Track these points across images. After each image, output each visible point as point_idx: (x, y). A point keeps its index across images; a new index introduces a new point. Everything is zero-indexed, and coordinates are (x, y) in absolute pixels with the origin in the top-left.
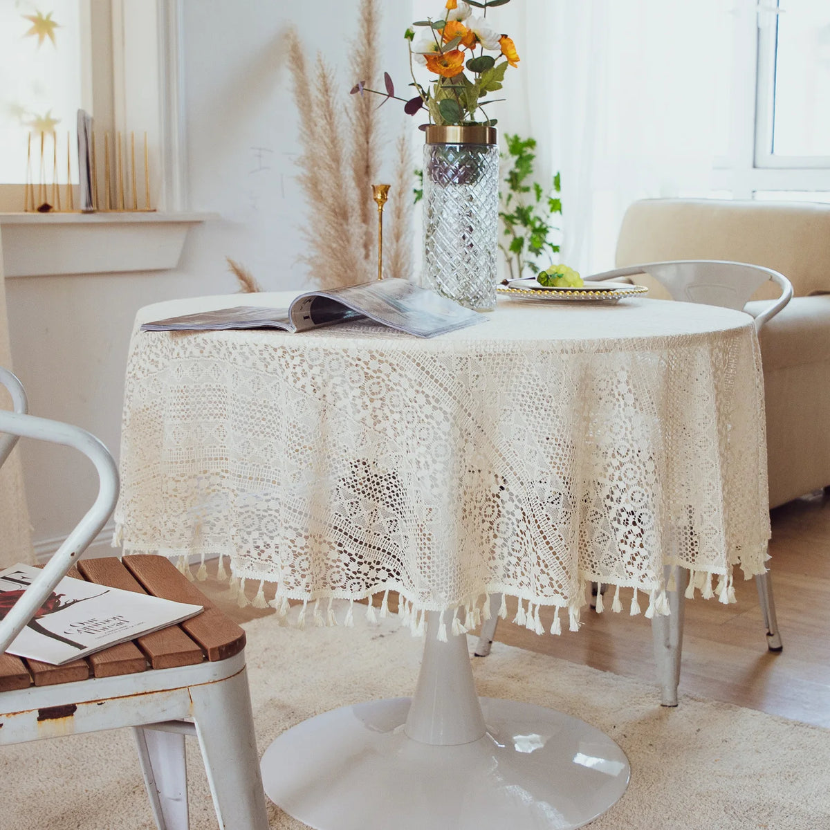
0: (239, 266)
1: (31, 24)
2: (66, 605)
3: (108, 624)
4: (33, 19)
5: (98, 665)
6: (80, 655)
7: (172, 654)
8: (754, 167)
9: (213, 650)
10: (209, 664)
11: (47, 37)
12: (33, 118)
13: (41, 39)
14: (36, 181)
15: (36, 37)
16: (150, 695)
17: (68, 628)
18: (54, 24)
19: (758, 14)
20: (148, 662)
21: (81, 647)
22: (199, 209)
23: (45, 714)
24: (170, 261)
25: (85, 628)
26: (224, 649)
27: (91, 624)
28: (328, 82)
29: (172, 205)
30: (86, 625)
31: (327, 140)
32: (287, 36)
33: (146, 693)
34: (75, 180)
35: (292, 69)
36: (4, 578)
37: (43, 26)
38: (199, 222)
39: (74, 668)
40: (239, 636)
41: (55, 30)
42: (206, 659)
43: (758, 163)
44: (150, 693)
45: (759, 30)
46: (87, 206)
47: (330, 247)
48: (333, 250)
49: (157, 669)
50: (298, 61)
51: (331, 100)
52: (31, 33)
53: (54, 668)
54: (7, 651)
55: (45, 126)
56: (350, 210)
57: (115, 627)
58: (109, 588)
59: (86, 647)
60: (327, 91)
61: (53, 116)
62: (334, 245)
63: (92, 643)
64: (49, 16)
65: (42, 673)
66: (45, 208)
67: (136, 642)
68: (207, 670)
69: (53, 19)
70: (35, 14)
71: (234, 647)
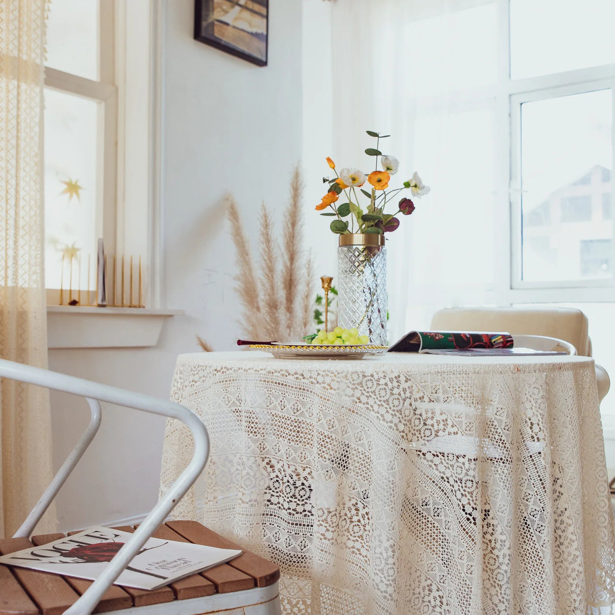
0: (204, 342)
1: (65, 187)
3: (175, 564)
4: (67, 183)
5: (180, 590)
6: (163, 584)
7: (232, 582)
8: (511, 288)
9: (261, 578)
10: (258, 589)
11: (75, 195)
12: (63, 247)
13: (71, 196)
14: (66, 287)
15: (68, 194)
16: (217, 613)
17: (148, 567)
18: (79, 187)
19: (509, 194)
20: (216, 589)
21: (164, 578)
24: (153, 342)
25: (160, 566)
26: (268, 578)
27: (163, 563)
28: (268, 220)
29: (154, 304)
30: (160, 564)
31: (266, 258)
32: (227, 199)
33: (214, 612)
34: (93, 288)
35: (229, 219)
36: (87, 535)
37: (73, 188)
38: (171, 316)
39: (164, 592)
41: (80, 191)
42: (256, 586)
43: (514, 286)
44: (217, 611)
45: (510, 203)
46: (102, 301)
47: (266, 328)
48: (268, 330)
49: (222, 593)
50: (234, 215)
51: (269, 232)
52: (65, 192)
53: (148, 593)
55: (71, 252)
56: (279, 304)
57: (182, 565)
58: (167, 541)
59: (166, 578)
60: (267, 225)
61: (76, 246)
62: (268, 327)
63: (172, 575)
64: (76, 182)
65: (140, 597)
66: (74, 303)
67: (201, 573)
68: (255, 595)
69: (79, 184)
70: (67, 180)
71: (272, 579)
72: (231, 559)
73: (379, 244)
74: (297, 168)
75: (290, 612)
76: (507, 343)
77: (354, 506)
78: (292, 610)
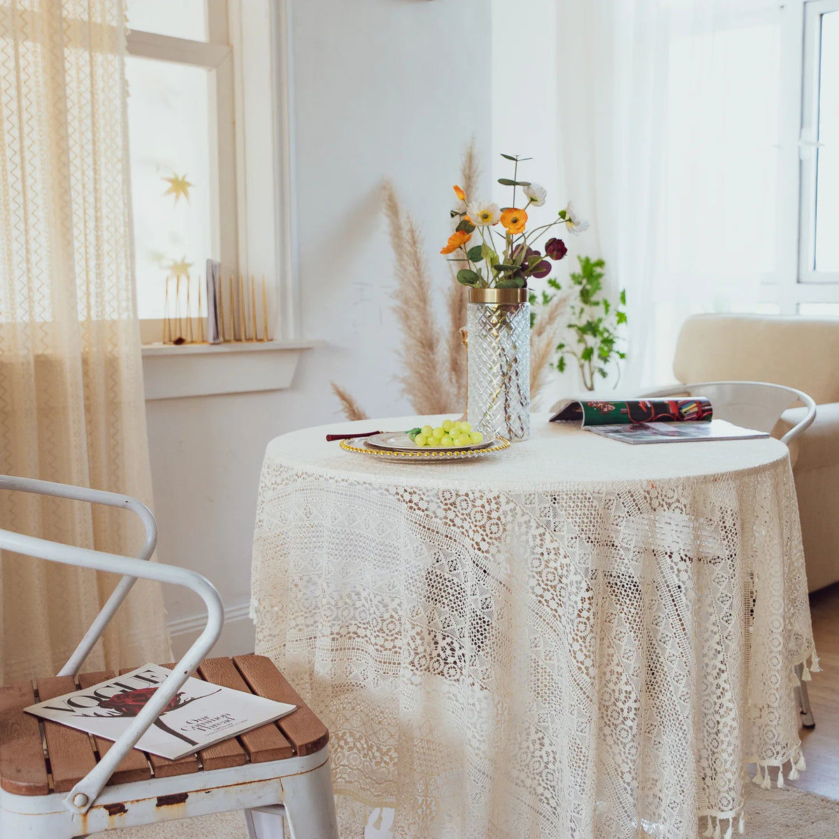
0: (341, 389)
1: (169, 185)
2: (186, 703)
3: (217, 721)
4: (171, 181)
5: (206, 760)
6: (193, 751)
7: (267, 751)
8: (799, 282)
9: (301, 746)
10: (298, 758)
11: (182, 195)
12: (171, 263)
13: (177, 197)
14: (172, 316)
15: (174, 195)
16: (249, 784)
17: (184, 725)
18: (188, 184)
19: (799, 148)
20: (248, 757)
21: (193, 743)
22: (310, 337)
23: (163, 801)
24: (286, 383)
25: (198, 725)
26: (310, 746)
27: (203, 721)
28: (416, 235)
29: (286, 334)
30: (200, 722)
31: (415, 284)
32: (384, 188)
33: (245, 783)
34: (205, 314)
35: (387, 215)
36: (137, 676)
37: (179, 186)
38: (308, 349)
39: (187, 763)
40: (322, 735)
41: (190, 189)
42: (295, 754)
43: (803, 278)
44: (249, 783)
45: (801, 162)
46: (214, 339)
47: (418, 373)
48: (420, 374)
49: (254, 763)
50: (393, 209)
51: (418, 250)
52: (169, 192)
53: (171, 763)
54: (136, 747)
55: (181, 269)
56: (435, 341)
57: (223, 725)
58: (221, 687)
59: (197, 744)
60: (414, 243)
61: (187, 261)
62: (422, 371)
63: (203, 739)
64: (184, 177)
65: (161, 767)
66: (180, 341)
67: (238, 738)
68: (295, 764)
69: (188, 179)
70: (173, 177)
71: (319, 744)
72: (281, 716)
73: (519, 301)
74: (471, 148)
75: (379, 760)
76: (704, 414)
77: (449, 645)
78: (382, 759)
